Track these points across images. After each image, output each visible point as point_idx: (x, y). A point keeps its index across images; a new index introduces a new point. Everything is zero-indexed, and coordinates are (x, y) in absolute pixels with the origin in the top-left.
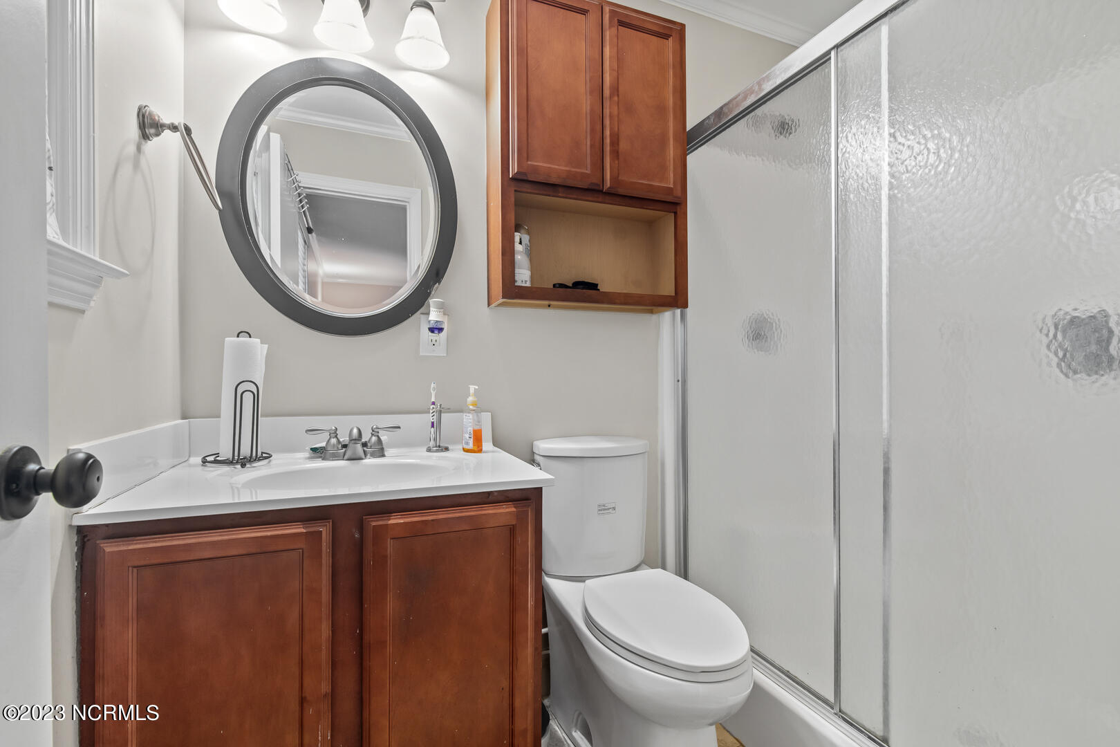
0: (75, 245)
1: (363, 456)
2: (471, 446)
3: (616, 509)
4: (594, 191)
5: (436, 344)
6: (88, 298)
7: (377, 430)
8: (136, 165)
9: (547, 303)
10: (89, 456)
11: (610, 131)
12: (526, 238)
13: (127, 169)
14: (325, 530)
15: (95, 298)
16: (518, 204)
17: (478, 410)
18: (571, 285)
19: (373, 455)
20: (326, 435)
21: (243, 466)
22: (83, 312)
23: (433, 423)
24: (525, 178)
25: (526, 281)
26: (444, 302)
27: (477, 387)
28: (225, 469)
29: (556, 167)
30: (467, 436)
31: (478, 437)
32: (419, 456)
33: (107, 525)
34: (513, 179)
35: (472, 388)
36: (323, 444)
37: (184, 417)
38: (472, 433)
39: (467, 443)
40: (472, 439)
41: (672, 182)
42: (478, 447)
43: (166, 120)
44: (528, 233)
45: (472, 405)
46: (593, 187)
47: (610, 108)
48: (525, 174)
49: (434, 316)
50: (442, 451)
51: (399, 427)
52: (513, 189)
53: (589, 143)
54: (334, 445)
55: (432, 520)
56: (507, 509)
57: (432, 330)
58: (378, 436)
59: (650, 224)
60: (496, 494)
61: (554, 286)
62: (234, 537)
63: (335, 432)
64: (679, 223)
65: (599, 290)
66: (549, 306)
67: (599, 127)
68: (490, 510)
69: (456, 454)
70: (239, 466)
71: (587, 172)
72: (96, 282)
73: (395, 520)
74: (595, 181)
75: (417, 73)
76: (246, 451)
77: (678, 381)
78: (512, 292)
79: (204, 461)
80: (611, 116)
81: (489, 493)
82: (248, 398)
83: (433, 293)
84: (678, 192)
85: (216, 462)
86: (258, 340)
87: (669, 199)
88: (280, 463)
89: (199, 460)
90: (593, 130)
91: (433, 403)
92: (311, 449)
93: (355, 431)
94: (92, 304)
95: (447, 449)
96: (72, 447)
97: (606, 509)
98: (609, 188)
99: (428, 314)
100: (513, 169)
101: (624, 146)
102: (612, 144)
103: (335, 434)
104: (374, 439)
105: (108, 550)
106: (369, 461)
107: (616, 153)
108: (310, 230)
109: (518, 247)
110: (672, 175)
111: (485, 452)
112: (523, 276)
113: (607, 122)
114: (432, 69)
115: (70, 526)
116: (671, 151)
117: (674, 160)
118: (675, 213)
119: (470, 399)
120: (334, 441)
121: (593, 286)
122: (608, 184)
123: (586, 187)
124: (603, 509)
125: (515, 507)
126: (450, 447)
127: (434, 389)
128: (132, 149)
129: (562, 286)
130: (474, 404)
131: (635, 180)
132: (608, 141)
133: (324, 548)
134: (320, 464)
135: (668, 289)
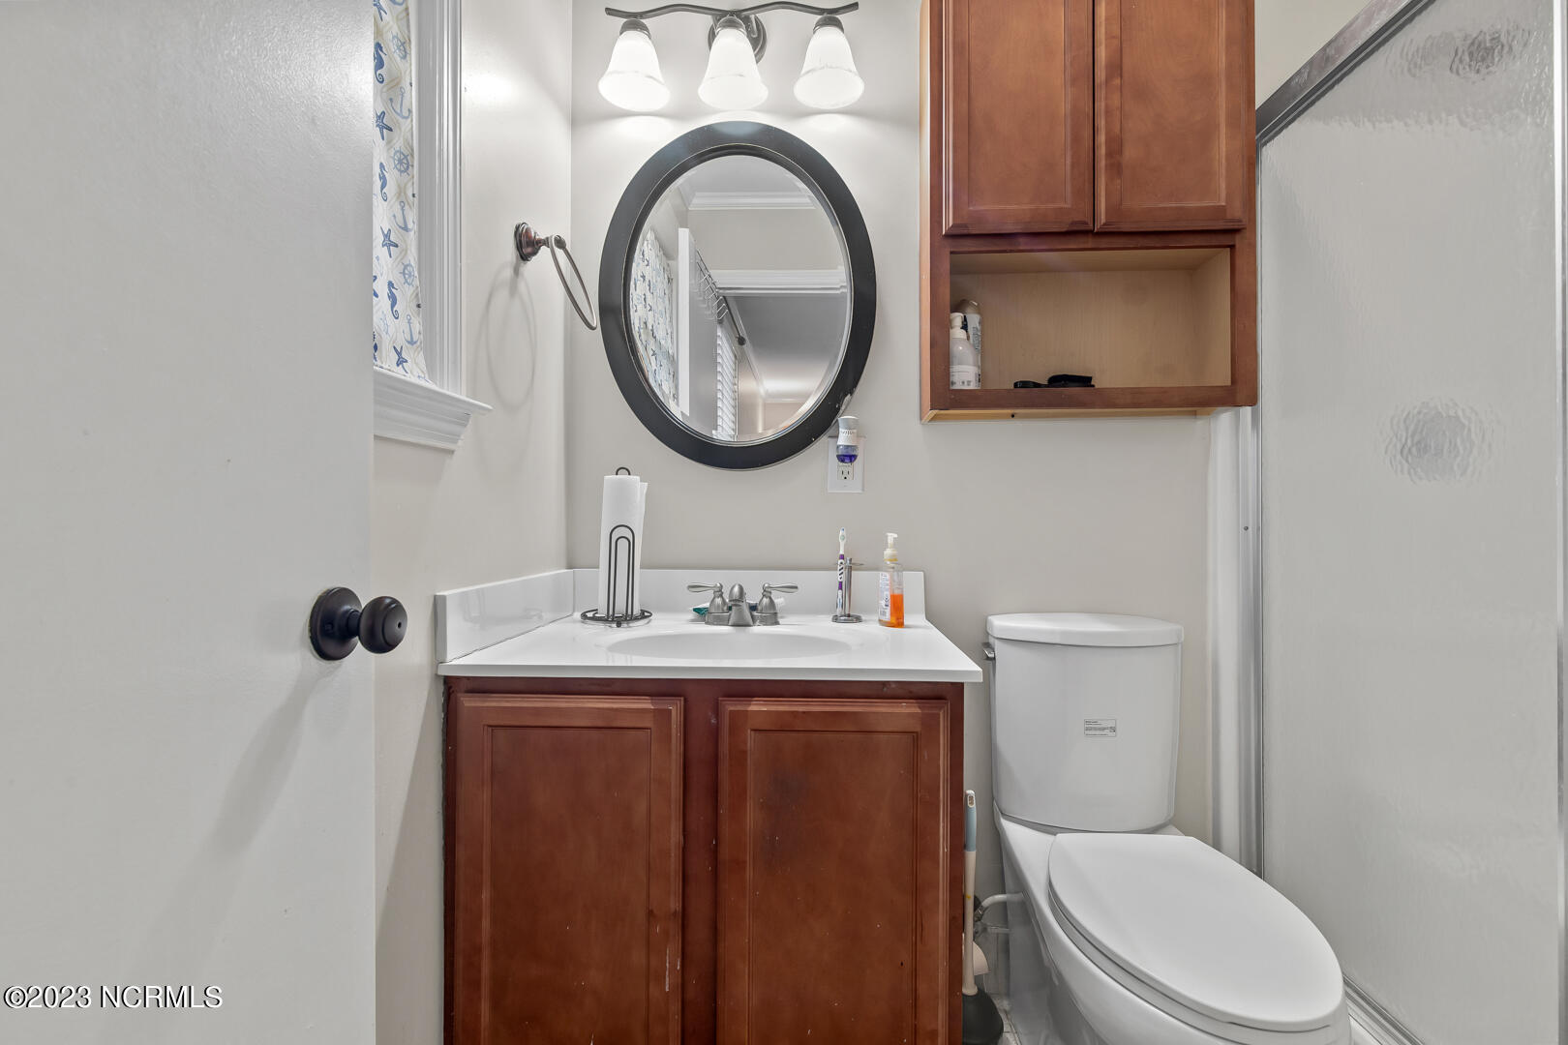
0: (442, 387)
1: (751, 623)
2: (887, 617)
3: (1118, 730)
4: (1078, 233)
5: (849, 477)
6: (454, 438)
7: (769, 590)
8: (513, 289)
9: (1010, 411)
10: (394, 601)
11: (1107, 134)
12: (974, 320)
13: (503, 295)
14: (675, 708)
15: (462, 437)
16: (955, 270)
17: (899, 566)
18: (1046, 383)
19: (765, 622)
20: (710, 594)
21: (619, 625)
22: (452, 452)
23: (841, 583)
24: (965, 232)
25: (969, 382)
26: (857, 420)
27: (896, 536)
28: (600, 627)
29: (1015, 207)
30: (883, 603)
31: (897, 605)
32: (823, 626)
33: (468, 678)
34: (947, 236)
35: (891, 537)
36: (707, 605)
37: (570, 566)
38: (889, 598)
39: (884, 614)
40: (889, 608)
41: (1223, 195)
42: (898, 619)
43: (542, 236)
44: (979, 311)
45: (891, 561)
46: (1075, 228)
47: (1106, 98)
48: (965, 226)
49: (844, 439)
50: (852, 622)
51: (796, 588)
52: (947, 251)
53: (1069, 162)
54: (718, 606)
55: (804, 712)
56: (907, 709)
57: (842, 458)
58: (770, 598)
59: (1192, 270)
60: (893, 686)
61: (1016, 385)
62: (580, 705)
63: (720, 591)
64: (1239, 262)
65: (1093, 386)
66: (1013, 416)
67: (1087, 133)
68: (883, 708)
69: (871, 628)
70: (614, 625)
71: (1066, 206)
72: (463, 419)
73: (757, 706)
74: (1078, 217)
75: (827, 115)
76: (621, 608)
77: (1246, 528)
78: (945, 398)
79: (584, 616)
80: (1108, 112)
81: (884, 684)
82: (623, 545)
83: (843, 408)
84: (1237, 211)
85: (594, 619)
86: (638, 478)
87: (1220, 225)
88: (661, 624)
89: (577, 615)
90: (1076, 140)
91: (842, 557)
92: (695, 610)
93: (736, 589)
94: (460, 443)
95: (858, 619)
96: (438, 594)
97: (1100, 729)
98: (1104, 224)
99: (837, 437)
100: (948, 221)
101: (1131, 153)
102: (1109, 155)
103: (719, 592)
104: (766, 601)
105: (467, 704)
106: (758, 629)
107: (1116, 168)
108: (741, 341)
109: (958, 333)
110: (1223, 186)
111: (908, 627)
112: (965, 375)
113: (1101, 123)
114: (847, 104)
115: (437, 676)
116: (1223, 145)
117: (1228, 159)
118: (1232, 247)
119: (888, 552)
120: (719, 601)
121: (1085, 381)
122: (1102, 218)
123: (1064, 230)
124: (1092, 727)
125: (920, 707)
126: (863, 618)
127: (843, 538)
128: (508, 273)
129: (1025, 385)
130: (893, 559)
131: (1150, 204)
132: (1102, 151)
133: (674, 731)
134: (703, 628)
135: (1220, 375)
